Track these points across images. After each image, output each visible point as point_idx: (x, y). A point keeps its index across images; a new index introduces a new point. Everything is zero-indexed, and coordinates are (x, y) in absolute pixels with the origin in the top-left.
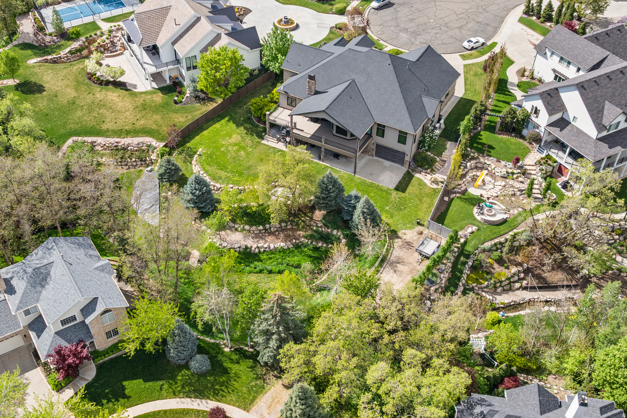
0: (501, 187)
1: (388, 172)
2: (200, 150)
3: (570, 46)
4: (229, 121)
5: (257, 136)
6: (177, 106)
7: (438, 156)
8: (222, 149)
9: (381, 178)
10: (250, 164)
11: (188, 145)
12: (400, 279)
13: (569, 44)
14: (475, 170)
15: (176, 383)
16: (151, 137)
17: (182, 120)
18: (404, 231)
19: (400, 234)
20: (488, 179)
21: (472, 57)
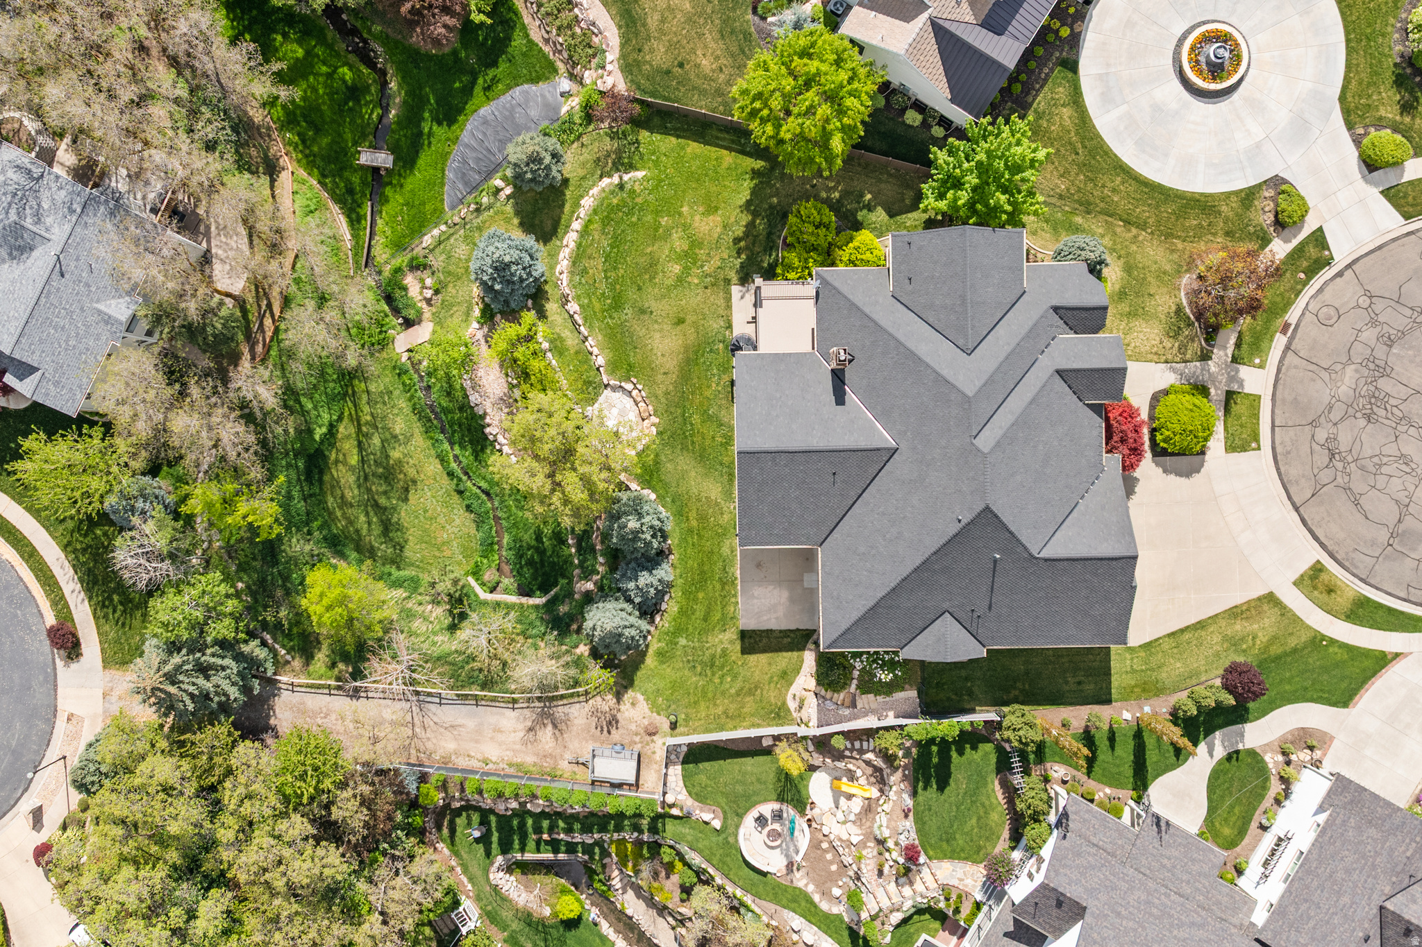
0: (845, 837)
1: (785, 594)
2: (640, 174)
3: (1340, 875)
4: (755, 173)
5: (742, 266)
6: (750, 16)
7: (858, 687)
8: (664, 221)
9: (758, 591)
10: (653, 305)
11: (644, 135)
12: (518, 747)
13: (1348, 872)
14: (869, 771)
15: (86, 535)
16: (622, 36)
17: (706, 64)
18: (640, 697)
19: (629, 695)
20: (856, 805)
21: (1324, 597)
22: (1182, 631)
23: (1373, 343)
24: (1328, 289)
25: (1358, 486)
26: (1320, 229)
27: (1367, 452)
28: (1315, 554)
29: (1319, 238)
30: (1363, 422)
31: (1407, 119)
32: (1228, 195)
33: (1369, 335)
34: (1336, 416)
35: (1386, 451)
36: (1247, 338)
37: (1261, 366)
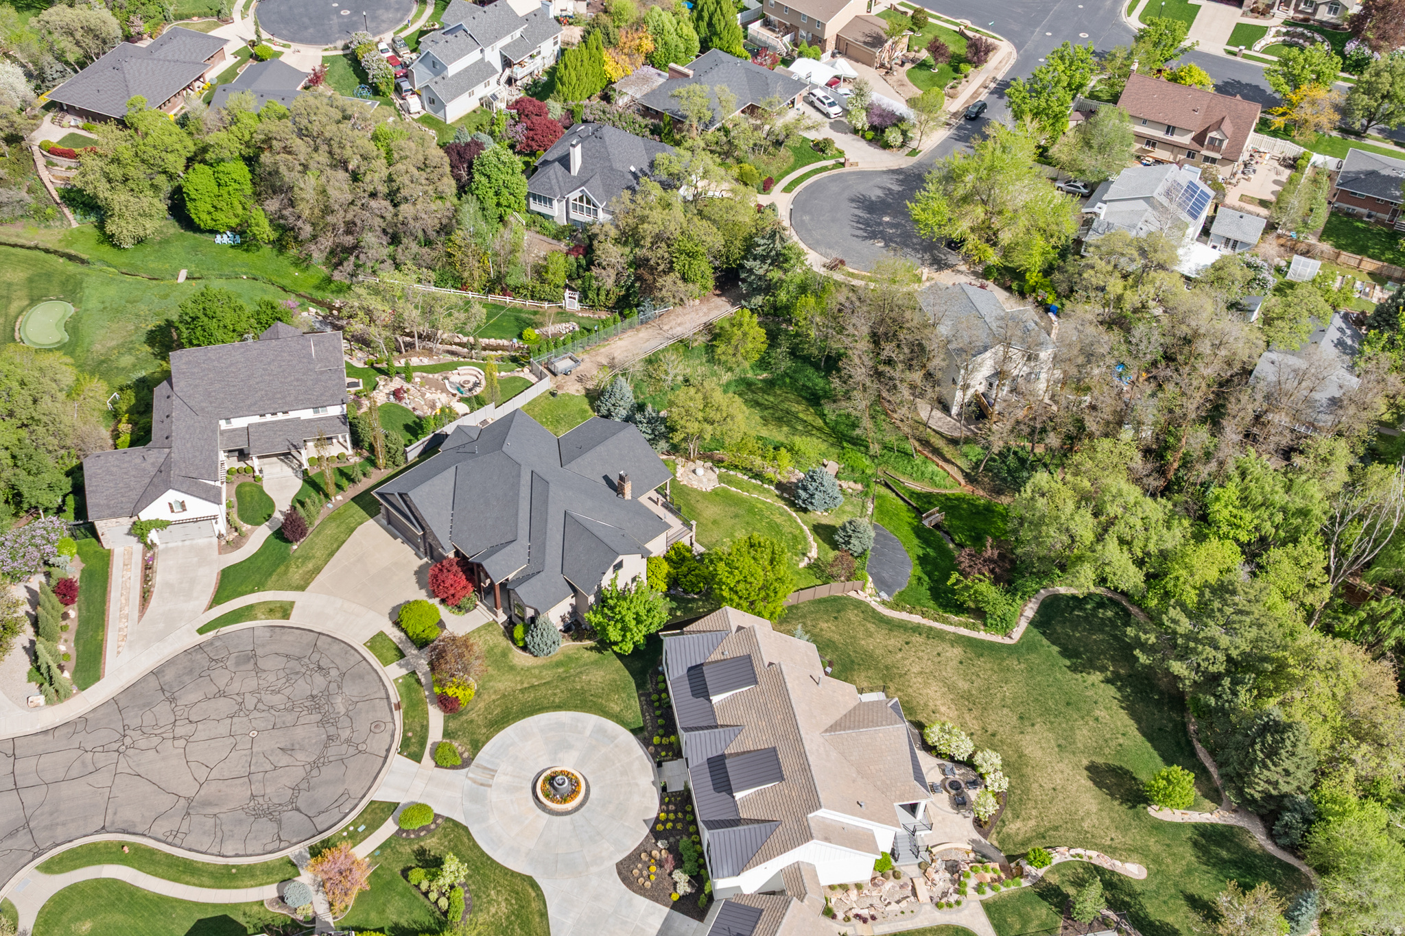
18: (577, 394)
21: (272, 606)
22: (339, 547)
23: (340, 732)
24: (389, 739)
25: (292, 664)
26: (419, 761)
27: (300, 682)
28: (293, 621)
29: (417, 758)
30: (314, 693)
31: (416, 847)
32: (488, 739)
33: (345, 734)
34: (333, 686)
35: (291, 689)
36: (416, 685)
37: (396, 680)
